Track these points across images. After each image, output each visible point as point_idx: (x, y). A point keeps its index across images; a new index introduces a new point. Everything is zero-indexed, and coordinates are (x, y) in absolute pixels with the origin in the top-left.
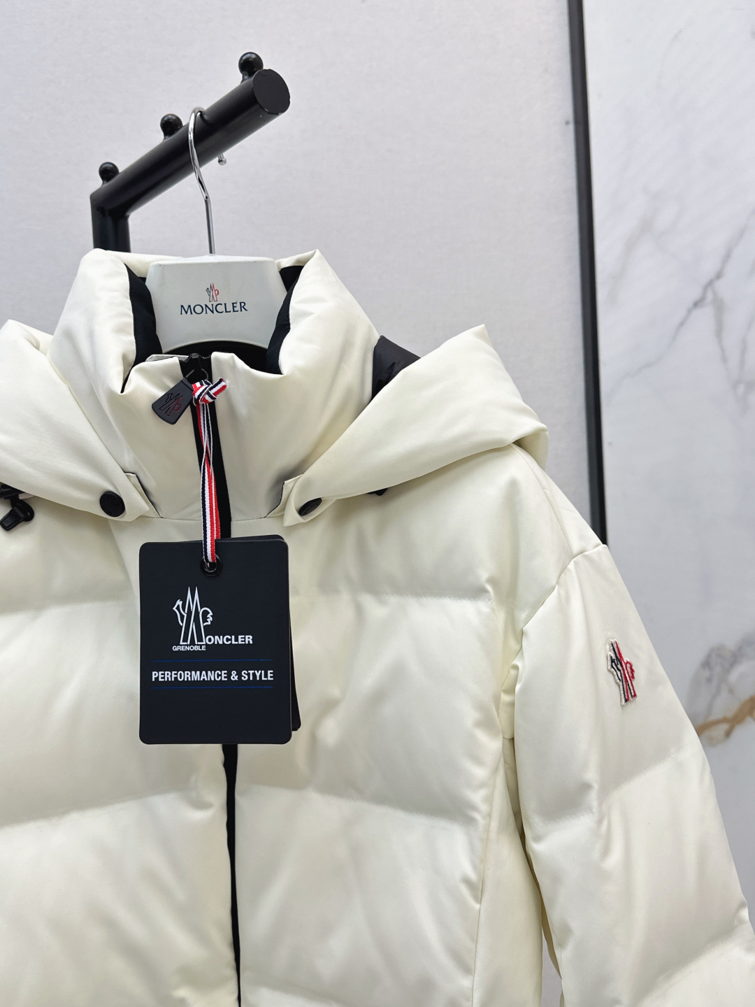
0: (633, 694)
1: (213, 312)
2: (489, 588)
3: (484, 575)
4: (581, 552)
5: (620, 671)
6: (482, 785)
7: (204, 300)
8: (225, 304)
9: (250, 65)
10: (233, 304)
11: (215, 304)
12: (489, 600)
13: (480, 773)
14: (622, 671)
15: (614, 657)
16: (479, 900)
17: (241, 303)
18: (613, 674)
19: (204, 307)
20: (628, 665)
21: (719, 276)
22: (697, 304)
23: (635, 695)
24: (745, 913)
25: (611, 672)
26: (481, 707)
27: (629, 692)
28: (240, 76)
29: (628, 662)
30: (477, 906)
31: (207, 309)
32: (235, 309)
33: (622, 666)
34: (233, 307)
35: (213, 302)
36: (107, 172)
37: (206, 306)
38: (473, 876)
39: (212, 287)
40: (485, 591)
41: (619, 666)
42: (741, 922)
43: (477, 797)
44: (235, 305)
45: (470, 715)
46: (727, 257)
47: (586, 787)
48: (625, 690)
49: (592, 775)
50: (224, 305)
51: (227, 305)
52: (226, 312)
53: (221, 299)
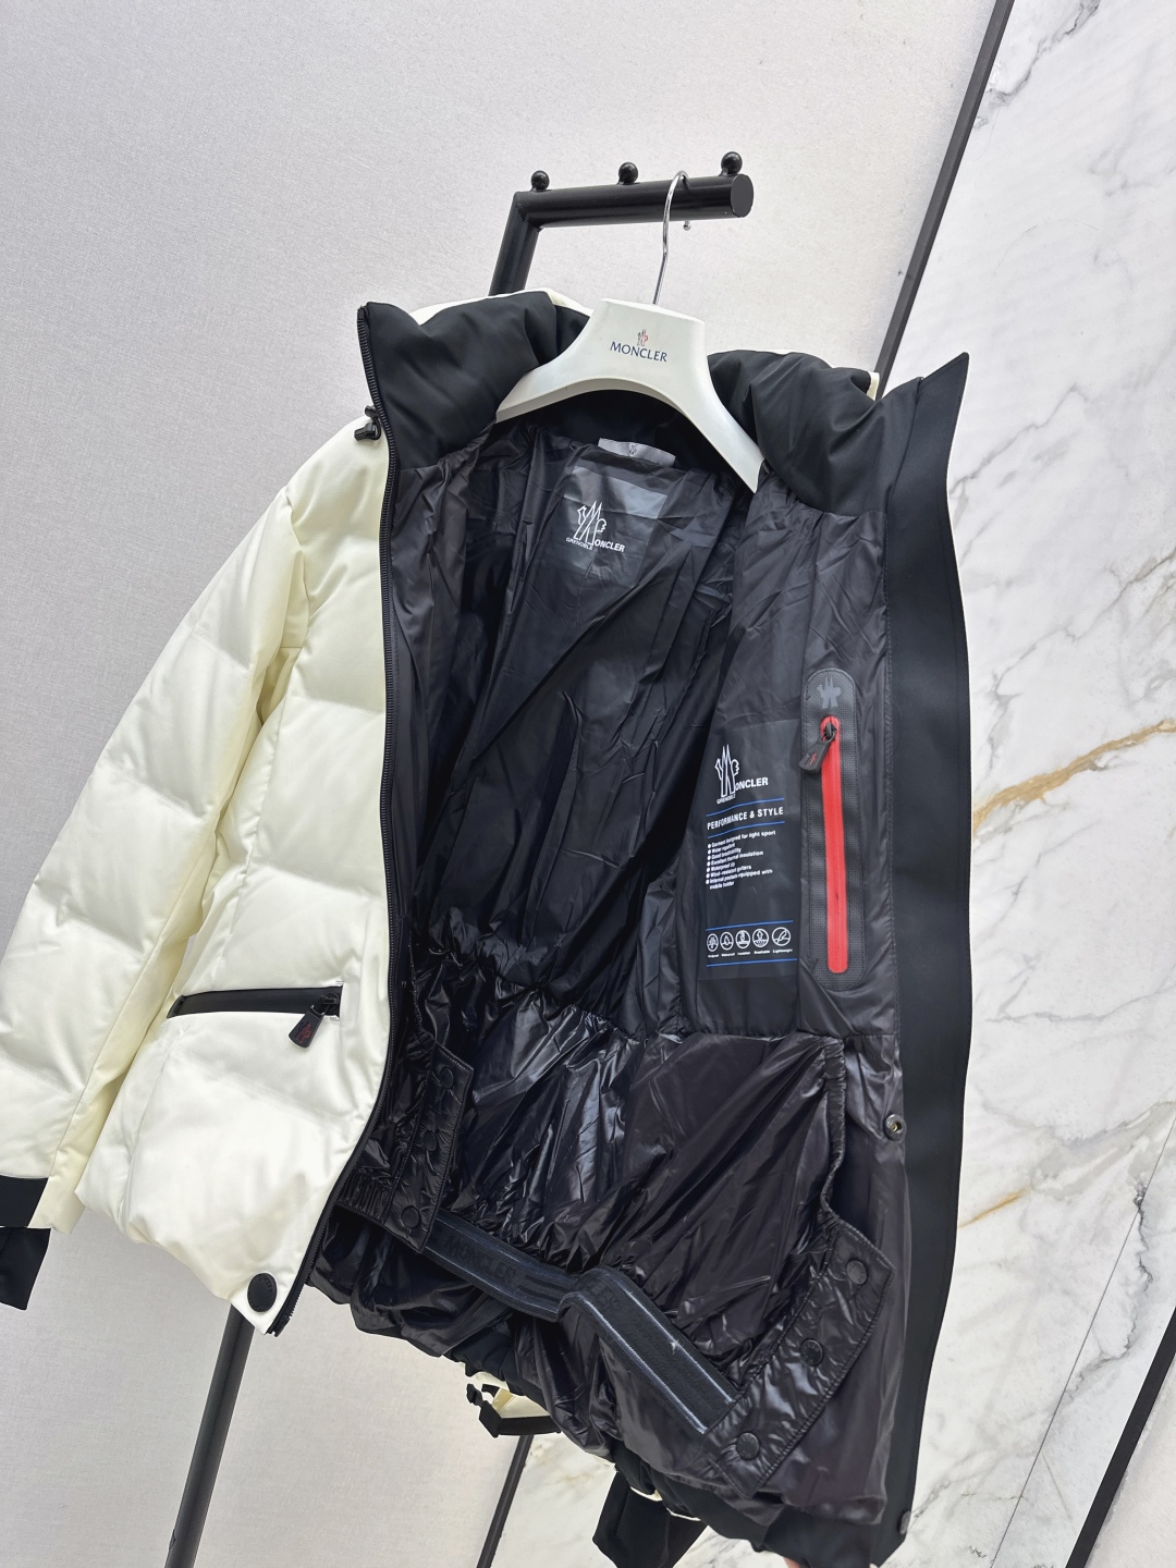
1: (637, 355)
9: (731, 164)
10: (656, 352)
11: (641, 348)
17: (662, 354)
19: (632, 348)
21: (974, 476)
28: (720, 170)
31: (634, 351)
32: (657, 357)
34: (656, 355)
36: (539, 181)
37: (634, 348)
39: (644, 333)
50: (648, 351)
51: (651, 352)
52: (648, 358)
53: (647, 345)
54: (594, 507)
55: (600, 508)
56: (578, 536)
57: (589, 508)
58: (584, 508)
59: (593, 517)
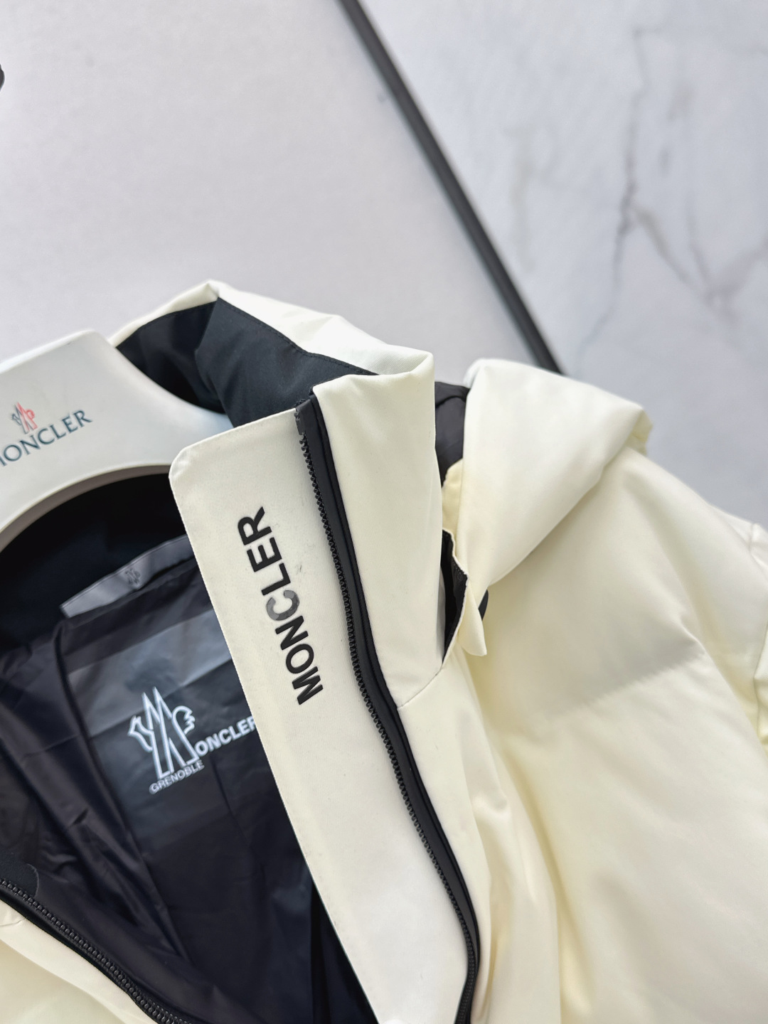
1: (36, 447)
7: (15, 434)
8: (52, 427)
10: (64, 420)
11: (35, 433)
17: (75, 414)
19: (20, 445)
21: (631, 188)
22: (624, 229)
31: (27, 447)
32: (71, 426)
34: (67, 425)
35: (32, 432)
37: (22, 442)
39: (19, 410)
44: (67, 421)
46: (630, 164)
50: (50, 429)
51: (56, 427)
52: (58, 437)
53: (41, 422)
54: (148, 704)
55: (158, 698)
56: (165, 767)
57: (142, 715)
58: (136, 721)
59: (160, 719)
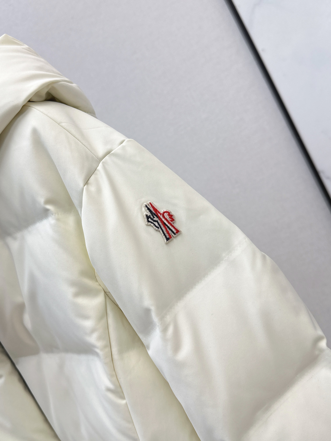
0: (175, 232)
2: (49, 207)
3: (42, 200)
4: (108, 153)
5: (157, 221)
6: (93, 331)
12: (52, 214)
13: (88, 324)
14: (159, 221)
15: (149, 214)
16: (123, 398)
18: (151, 226)
20: (166, 215)
23: (178, 231)
24: (323, 344)
25: (149, 225)
26: (73, 284)
27: (170, 232)
29: (164, 212)
30: (123, 402)
33: (158, 217)
38: (111, 386)
40: (47, 210)
41: (156, 219)
42: (322, 350)
43: (93, 339)
45: (69, 291)
47: (147, 311)
48: (165, 233)
49: (148, 302)
